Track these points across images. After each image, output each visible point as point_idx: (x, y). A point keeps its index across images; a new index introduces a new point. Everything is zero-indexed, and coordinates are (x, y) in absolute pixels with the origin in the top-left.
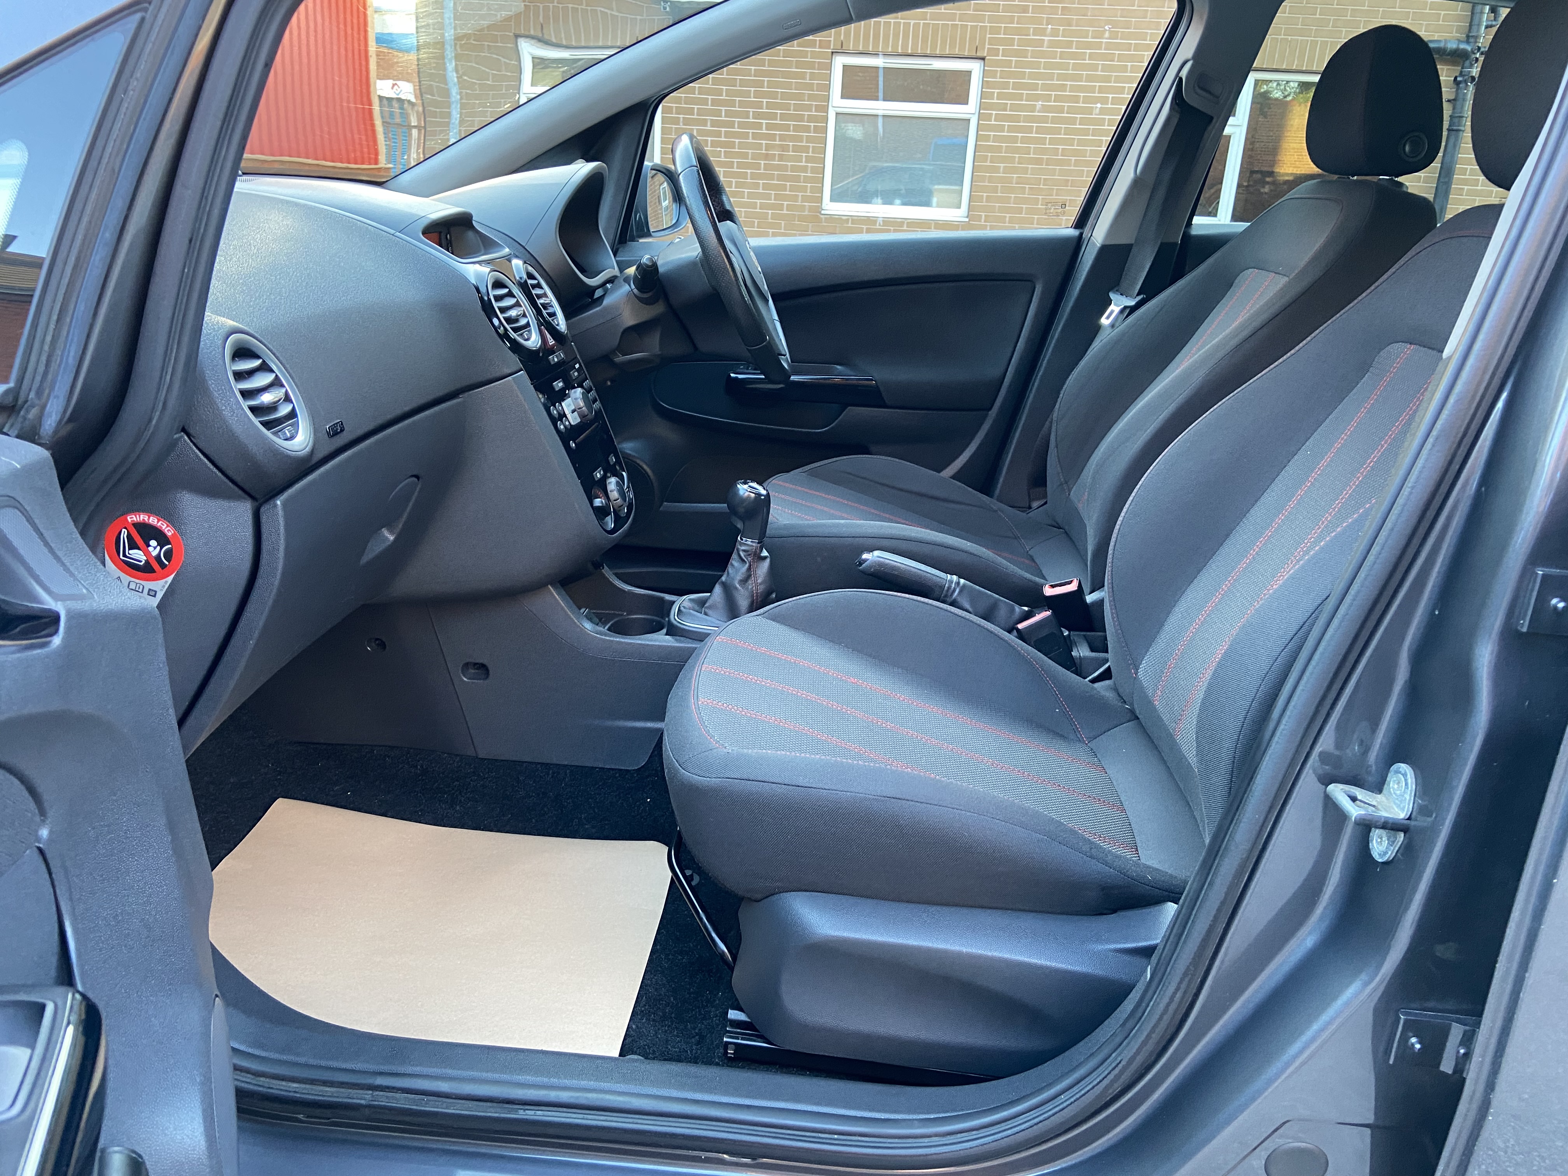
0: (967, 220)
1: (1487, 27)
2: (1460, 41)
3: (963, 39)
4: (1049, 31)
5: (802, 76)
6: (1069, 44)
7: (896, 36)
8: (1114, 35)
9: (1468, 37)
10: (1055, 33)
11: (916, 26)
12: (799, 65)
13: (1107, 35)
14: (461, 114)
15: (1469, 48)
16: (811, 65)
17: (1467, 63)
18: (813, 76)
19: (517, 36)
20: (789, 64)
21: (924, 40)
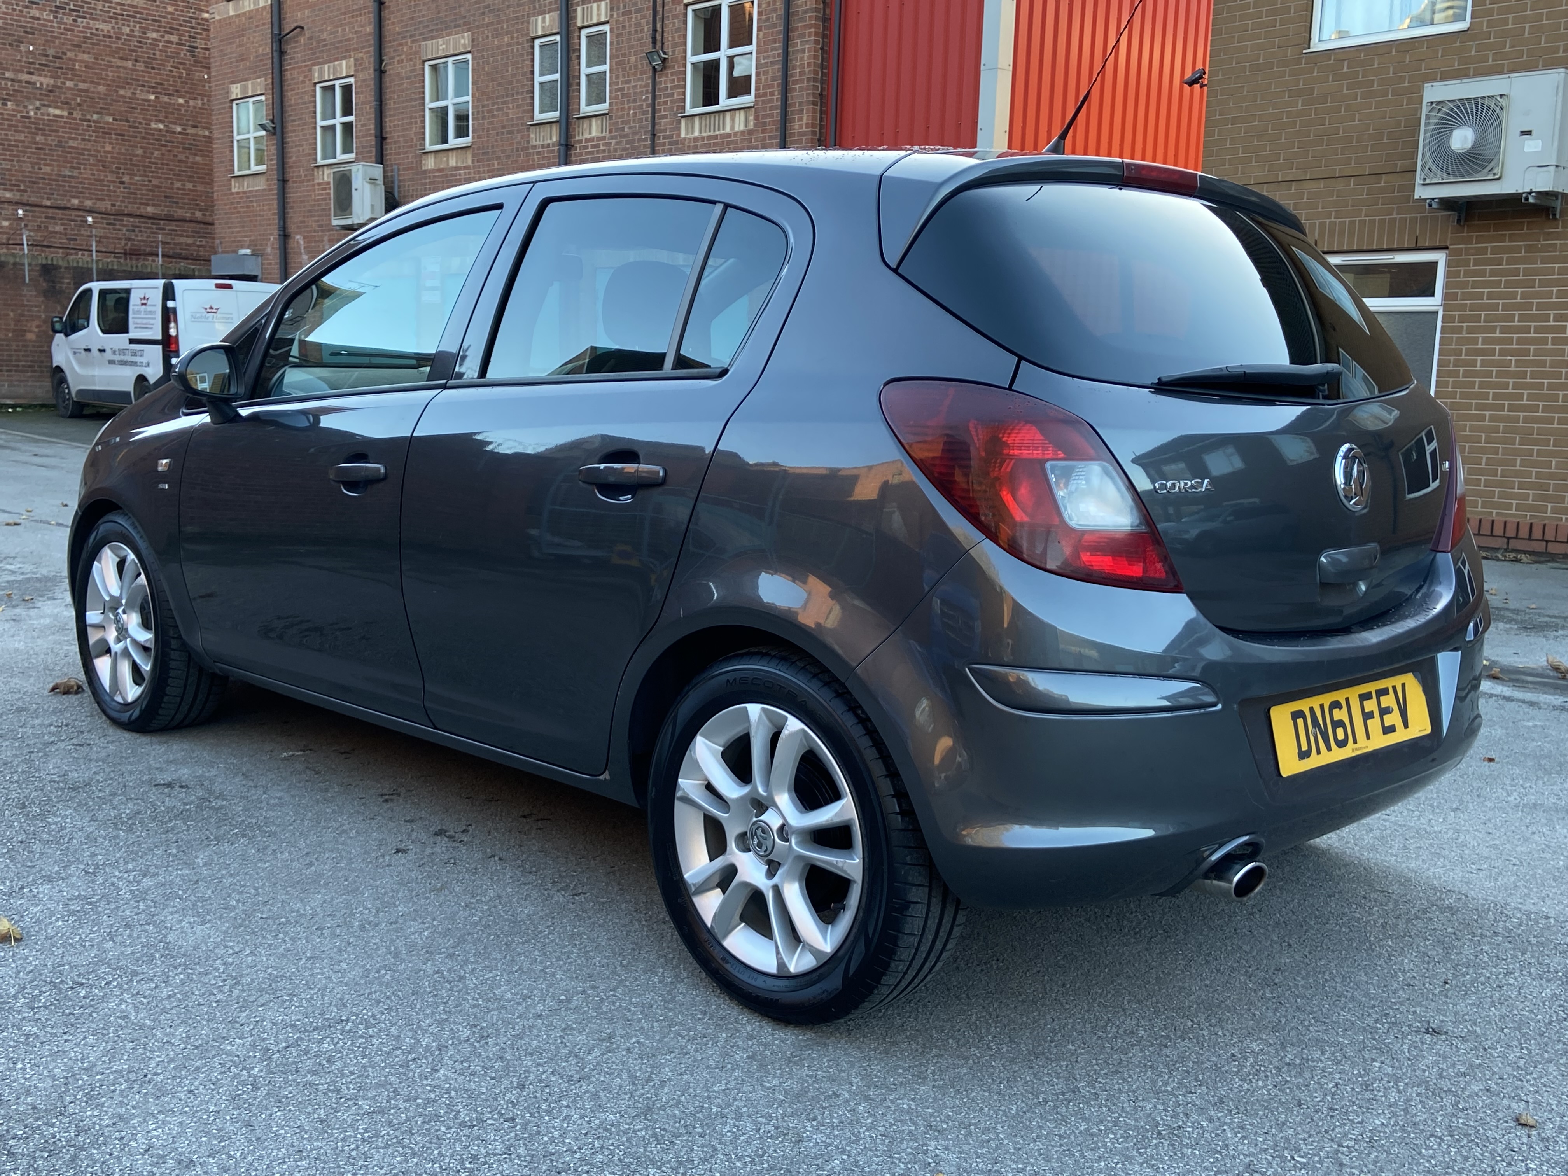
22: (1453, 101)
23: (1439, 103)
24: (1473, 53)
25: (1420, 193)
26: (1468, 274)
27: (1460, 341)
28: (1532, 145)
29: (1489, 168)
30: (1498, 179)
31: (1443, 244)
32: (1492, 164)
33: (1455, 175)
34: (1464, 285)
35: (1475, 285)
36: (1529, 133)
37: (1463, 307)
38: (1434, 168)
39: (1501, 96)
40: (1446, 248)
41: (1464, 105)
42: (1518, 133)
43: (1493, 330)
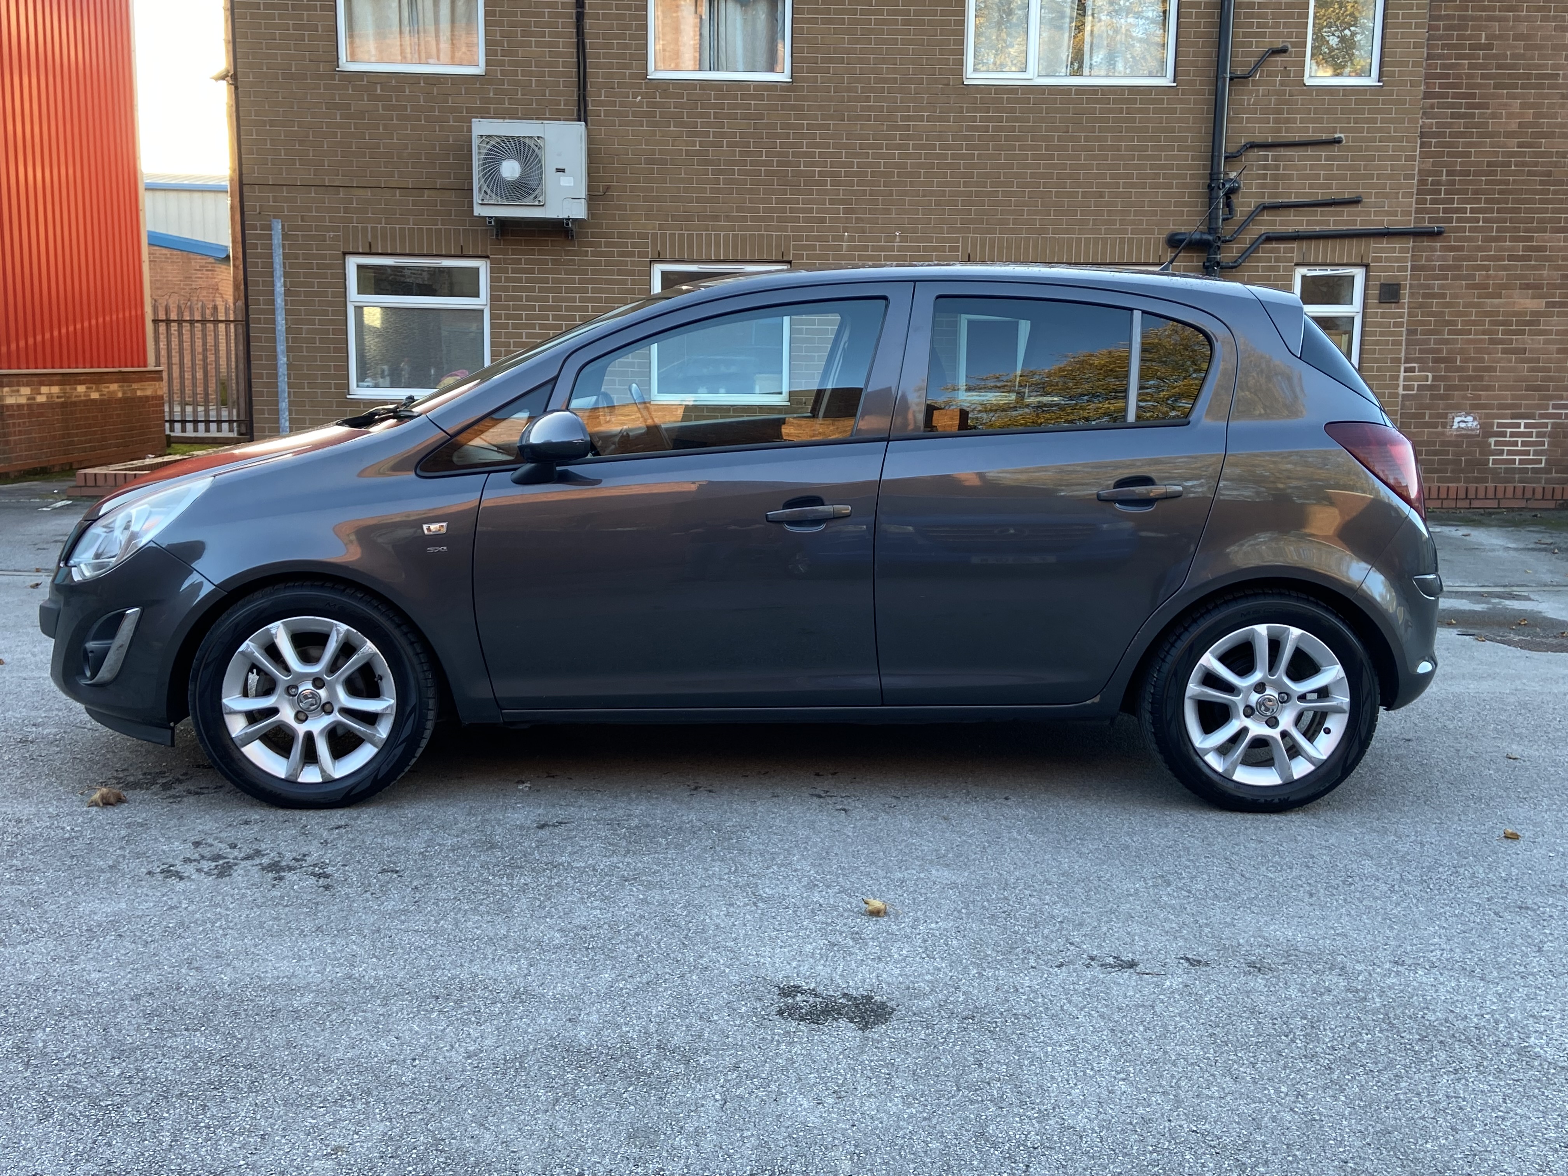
0: (789, 404)
1: (1224, 220)
2: (1202, 233)
3: (770, 246)
4: (846, 237)
5: (624, 282)
6: (865, 248)
7: (709, 245)
8: (904, 239)
9: (1209, 229)
10: (852, 239)
11: (726, 237)
12: (620, 273)
13: (898, 239)
14: (286, 320)
15: (1210, 238)
16: (631, 273)
17: (1212, 250)
18: (634, 282)
19: (345, 254)
20: (611, 273)
21: (735, 248)
22: (500, 136)
23: (488, 136)
24: (491, 95)
25: (479, 211)
26: (507, 279)
27: (508, 335)
28: (566, 181)
29: (534, 196)
30: (543, 206)
31: (484, 254)
32: (536, 193)
33: (507, 199)
34: (506, 289)
35: (515, 289)
36: (563, 170)
37: (507, 308)
38: (489, 192)
39: (538, 137)
40: (487, 257)
41: (509, 141)
42: (554, 170)
43: (533, 327)
